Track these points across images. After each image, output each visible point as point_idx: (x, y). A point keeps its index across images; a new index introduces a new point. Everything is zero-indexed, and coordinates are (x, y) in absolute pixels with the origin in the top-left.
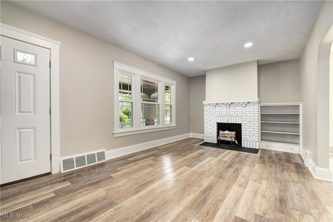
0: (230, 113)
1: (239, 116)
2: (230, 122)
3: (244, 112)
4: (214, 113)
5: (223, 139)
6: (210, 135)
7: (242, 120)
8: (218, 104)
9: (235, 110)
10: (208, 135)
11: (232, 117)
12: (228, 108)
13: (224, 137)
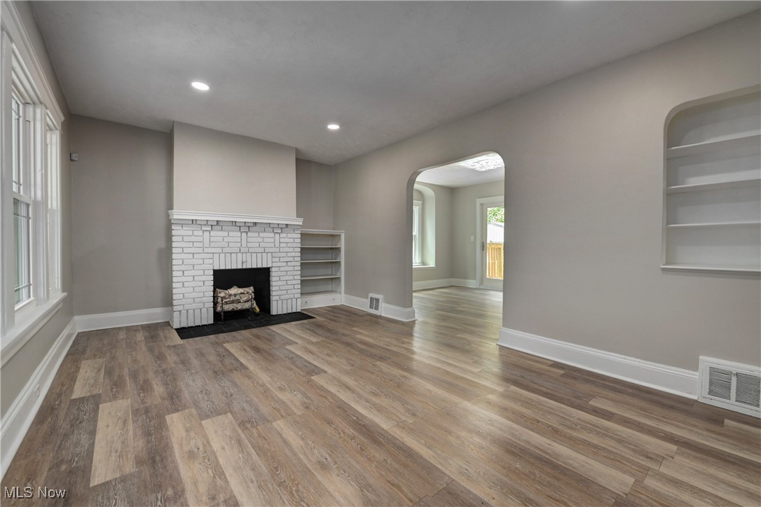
0: (249, 245)
1: (267, 253)
2: (249, 267)
3: (277, 245)
4: (207, 245)
5: (230, 310)
6: (194, 306)
7: (274, 260)
8: (220, 224)
9: (261, 240)
10: (187, 307)
11: (254, 255)
12: (244, 235)
13: (233, 302)
